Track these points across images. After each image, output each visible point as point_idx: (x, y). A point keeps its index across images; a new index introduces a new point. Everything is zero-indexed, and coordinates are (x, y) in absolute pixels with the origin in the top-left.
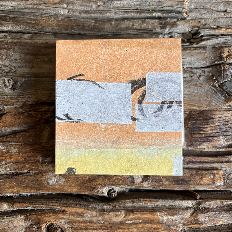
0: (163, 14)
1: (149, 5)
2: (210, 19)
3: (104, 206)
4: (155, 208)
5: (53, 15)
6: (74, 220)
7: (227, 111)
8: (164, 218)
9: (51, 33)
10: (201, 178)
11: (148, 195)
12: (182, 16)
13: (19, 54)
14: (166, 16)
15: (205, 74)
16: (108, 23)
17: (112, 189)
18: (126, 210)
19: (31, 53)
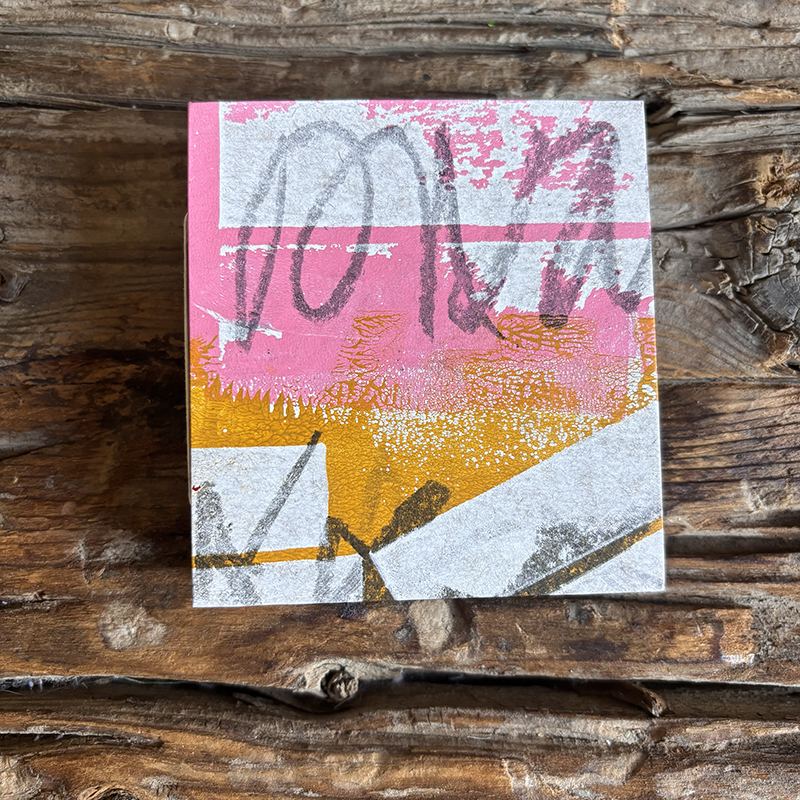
0: (536, 37)
1: (484, 6)
2: (709, 52)
3: (306, 730)
4: (497, 742)
5: (142, 43)
6: (194, 780)
7: (767, 387)
8: (526, 784)
9: (134, 107)
10: (667, 637)
11: (472, 695)
12: (604, 43)
13: (19, 178)
14: (546, 44)
15: (685, 250)
16: (337, 68)
17: (338, 669)
18: (388, 748)
19: (62, 176)
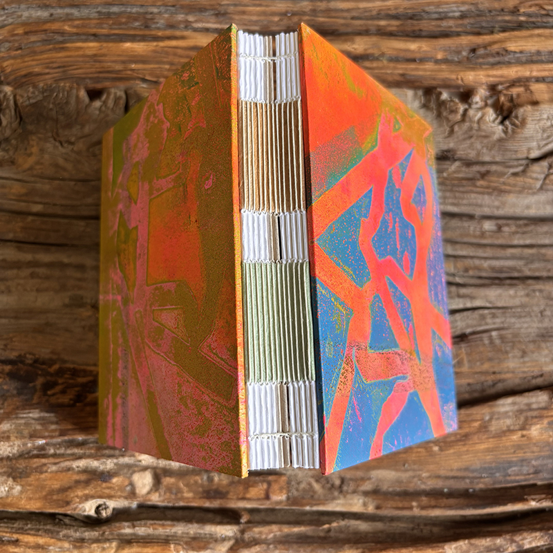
4: (171, 536)
10: (246, 489)
11: (166, 515)
17: (102, 503)
18: (121, 540)
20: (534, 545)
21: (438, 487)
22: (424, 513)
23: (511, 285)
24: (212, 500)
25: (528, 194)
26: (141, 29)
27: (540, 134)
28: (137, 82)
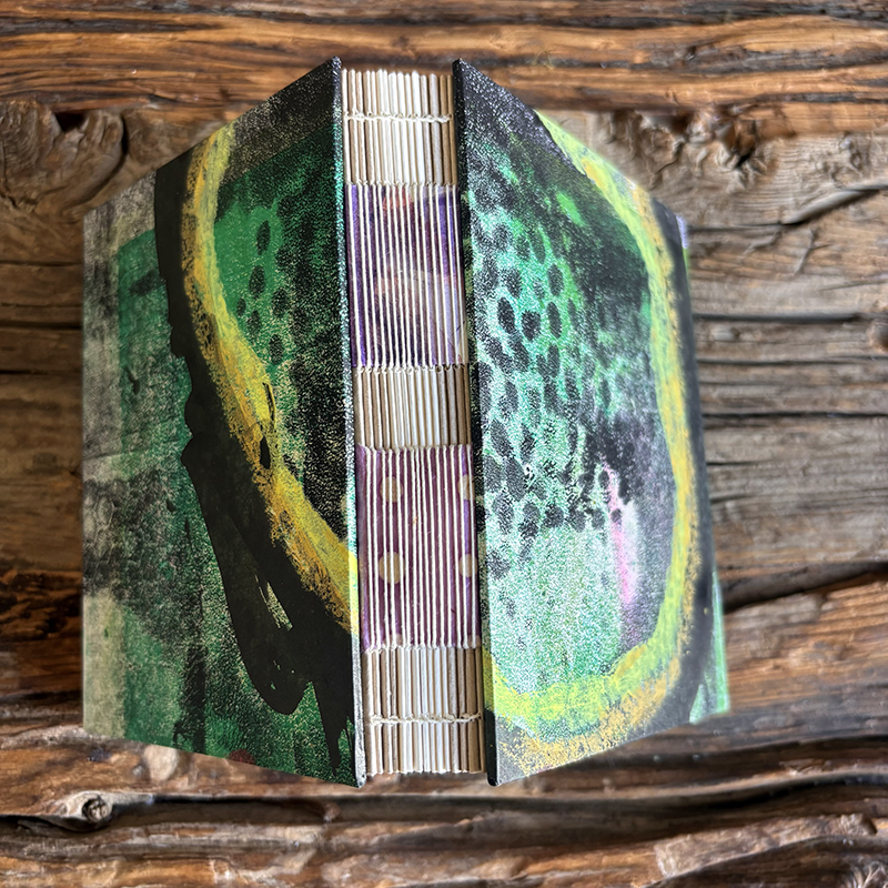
4: (210, 847)
8: (226, 877)
17: (95, 797)
18: (127, 856)
20: (795, 839)
21: (642, 753)
22: (622, 795)
23: (756, 427)
24: (277, 785)
25: (781, 280)
26: (146, 12)
27: (798, 185)
28: (142, 100)
